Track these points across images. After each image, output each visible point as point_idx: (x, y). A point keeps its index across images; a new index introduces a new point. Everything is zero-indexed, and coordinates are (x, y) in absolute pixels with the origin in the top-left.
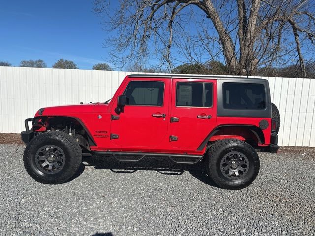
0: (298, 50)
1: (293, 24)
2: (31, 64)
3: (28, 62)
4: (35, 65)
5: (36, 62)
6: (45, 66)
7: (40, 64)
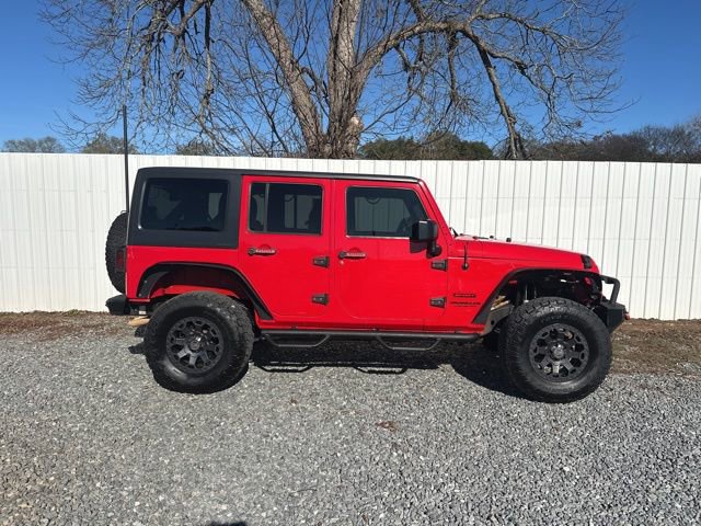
0: (497, 98)
1: (475, 40)
2: (30, 147)
3: (20, 143)
4: (38, 148)
5: (41, 143)
6: (62, 150)
7: (48, 146)
